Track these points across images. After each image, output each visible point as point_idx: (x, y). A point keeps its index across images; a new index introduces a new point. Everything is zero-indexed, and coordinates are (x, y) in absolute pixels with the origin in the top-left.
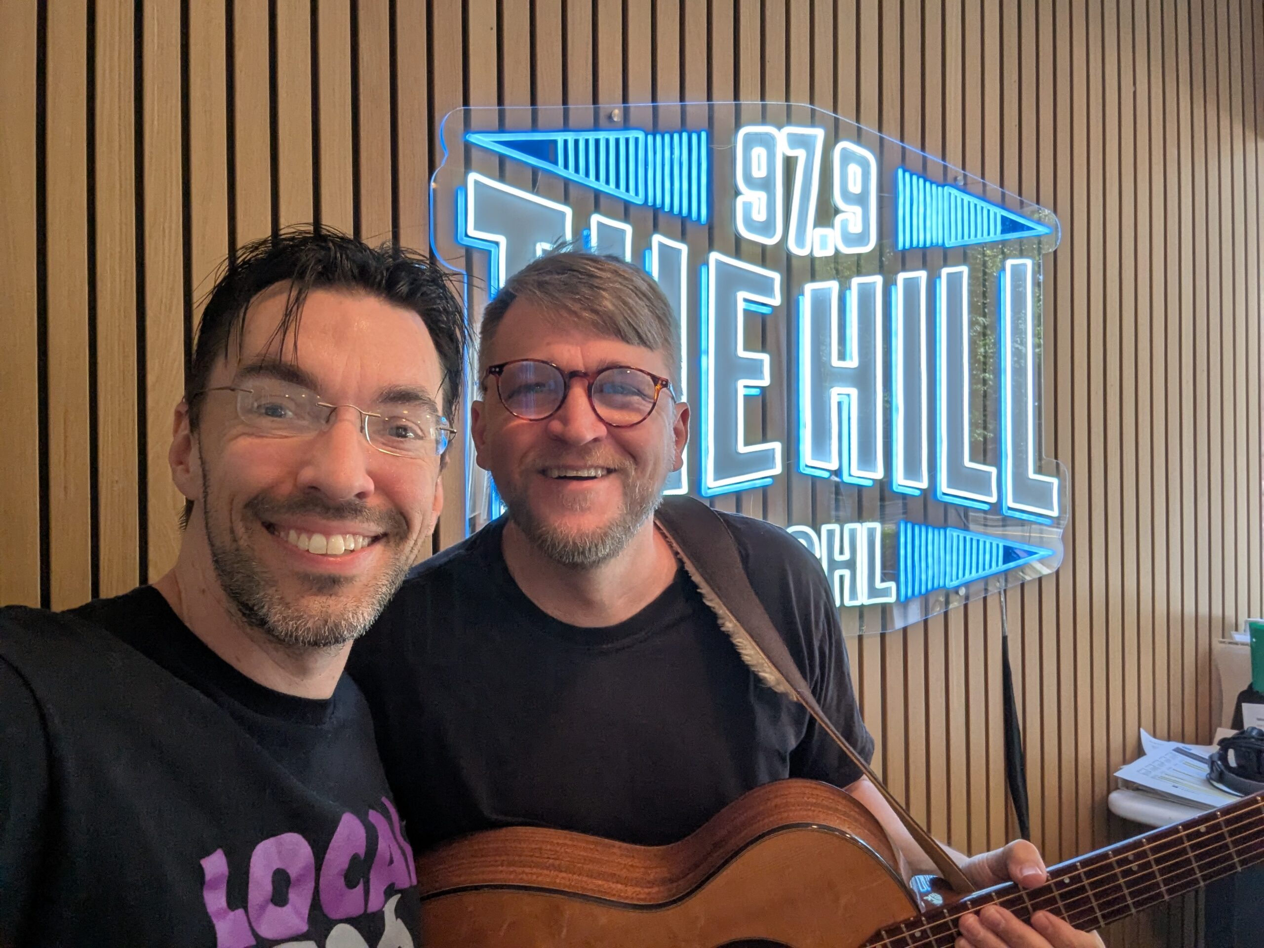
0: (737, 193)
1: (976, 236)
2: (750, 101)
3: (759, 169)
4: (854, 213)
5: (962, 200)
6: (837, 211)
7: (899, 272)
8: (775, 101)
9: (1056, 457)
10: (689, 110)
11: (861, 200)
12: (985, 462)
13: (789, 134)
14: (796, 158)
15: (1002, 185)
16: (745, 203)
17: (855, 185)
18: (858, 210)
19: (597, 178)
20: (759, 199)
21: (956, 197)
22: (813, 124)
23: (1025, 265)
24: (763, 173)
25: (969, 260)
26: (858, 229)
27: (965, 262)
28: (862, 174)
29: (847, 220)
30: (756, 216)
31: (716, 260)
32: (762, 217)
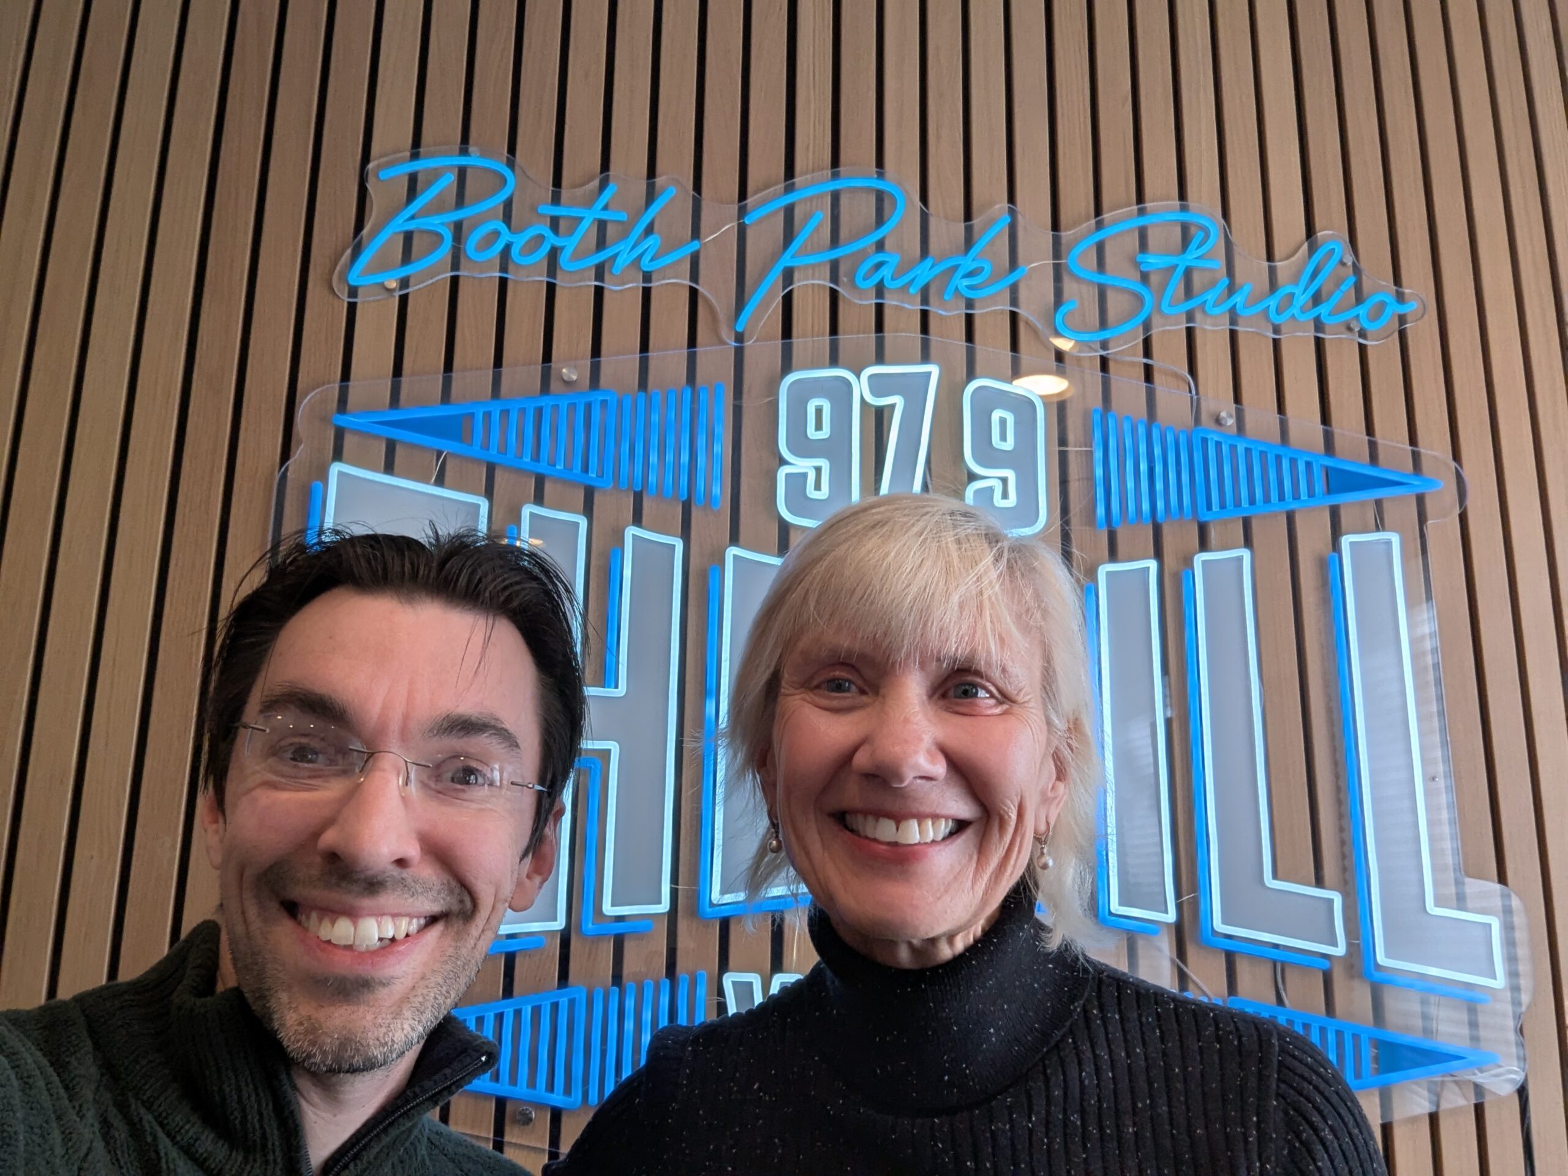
0: (783, 462)
1: (1267, 499)
2: (810, 336)
3: (819, 427)
4: (1004, 481)
5: (1233, 448)
6: (972, 477)
7: (1103, 563)
9: (1502, 879)
11: (1020, 459)
12: (1319, 882)
13: (871, 377)
14: (892, 407)
15: (1326, 419)
16: (787, 475)
17: (1003, 438)
18: (1010, 474)
19: (536, 457)
20: (818, 470)
21: (1218, 444)
22: (926, 358)
23: (1389, 543)
24: (825, 433)
25: (1256, 540)
26: (1012, 501)
27: (1248, 542)
28: (1016, 423)
29: (991, 489)
30: (811, 494)
31: (736, 558)
32: (824, 493)
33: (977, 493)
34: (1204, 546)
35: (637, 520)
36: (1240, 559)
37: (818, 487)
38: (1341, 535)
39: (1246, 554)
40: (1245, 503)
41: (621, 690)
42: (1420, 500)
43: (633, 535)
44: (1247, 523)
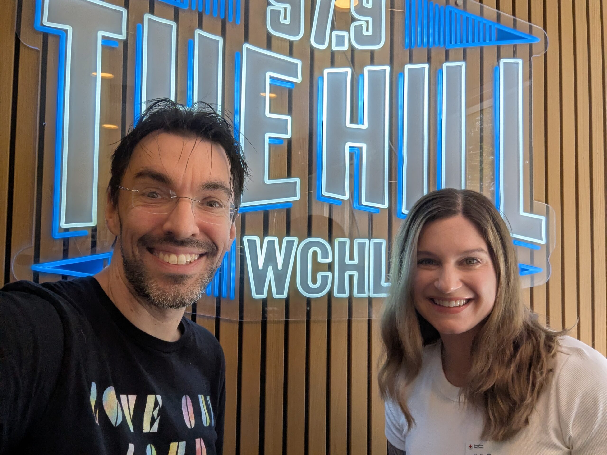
0: (269, 4)
1: (473, 41)
4: (367, 22)
5: (462, 16)
6: (353, 19)
7: (406, 64)
11: (374, 13)
15: (498, 7)
16: (272, 11)
17: (368, 2)
18: (370, 19)
20: (286, 9)
23: (518, 64)
25: (468, 58)
26: (370, 33)
27: (464, 59)
29: (361, 26)
30: (282, 21)
31: (248, 49)
32: (288, 22)
33: (355, 27)
34: (447, 59)
35: (200, 26)
36: (461, 66)
37: (285, 18)
38: (501, 59)
39: (463, 64)
40: (464, 42)
42: (531, 46)
43: (199, 34)
44: (465, 51)
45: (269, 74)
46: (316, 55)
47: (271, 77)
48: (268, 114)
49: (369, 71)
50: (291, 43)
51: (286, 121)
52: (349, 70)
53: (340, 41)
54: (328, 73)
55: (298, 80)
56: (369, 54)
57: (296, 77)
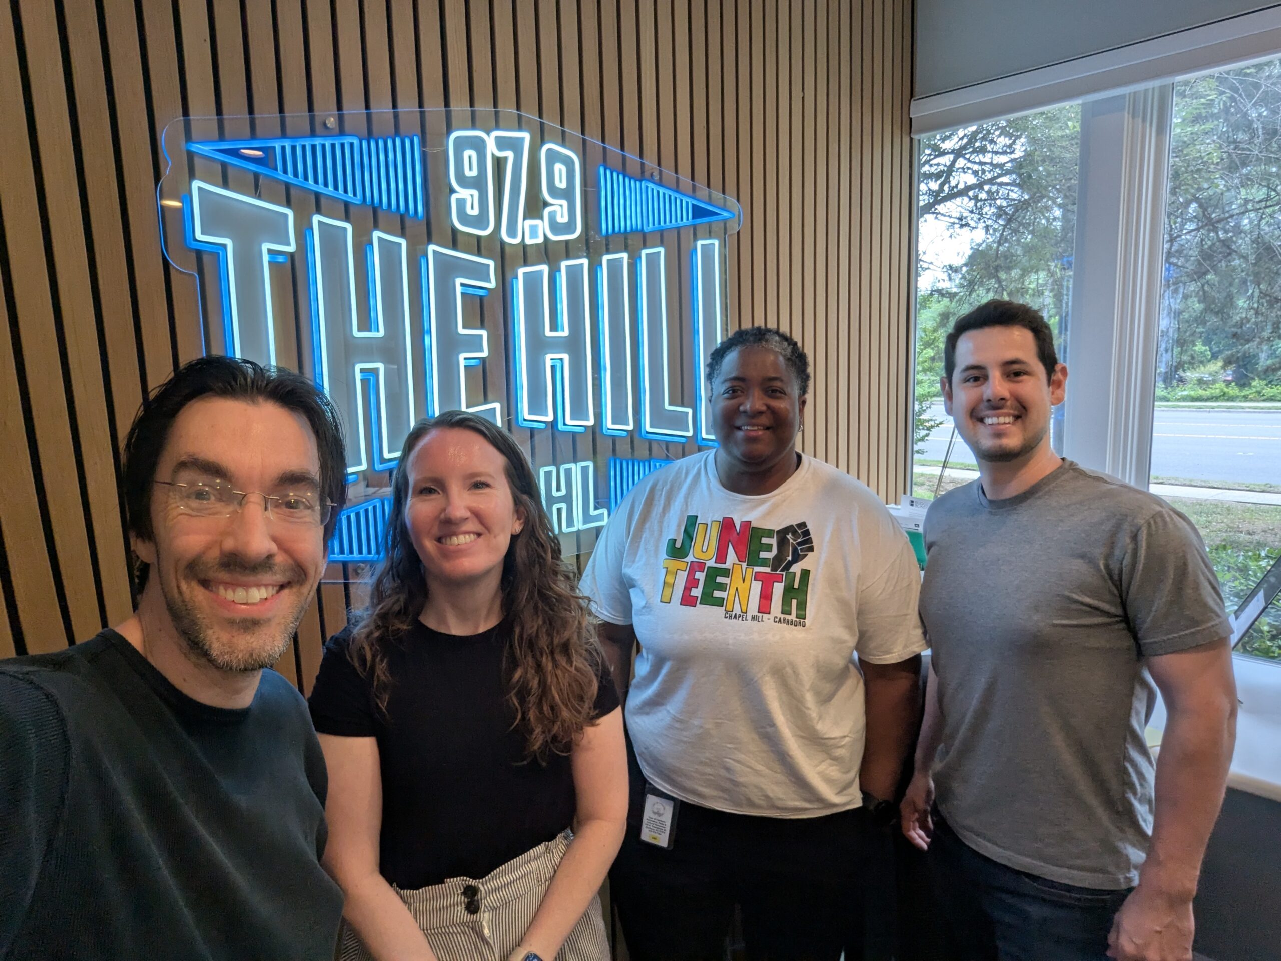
0: (452, 191)
1: (671, 221)
2: (460, 106)
3: (471, 169)
4: (561, 206)
5: (658, 192)
6: (545, 204)
7: (603, 255)
8: (484, 107)
10: (402, 117)
11: (567, 194)
12: (682, 405)
13: (498, 139)
14: (506, 158)
15: (692, 178)
16: (458, 200)
17: (561, 181)
18: (565, 203)
19: (316, 181)
20: (472, 196)
21: (652, 190)
22: (520, 128)
23: (713, 245)
24: (474, 173)
25: (665, 242)
26: (565, 219)
27: (662, 244)
28: (568, 172)
29: (555, 212)
30: (469, 211)
31: (434, 251)
32: (476, 212)
33: (550, 213)
34: (645, 246)
36: (659, 253)
37: (472, 208)
39: (661, 250)
41: (381, 333)
45: (459, 281)
46: (508, 250)
47: (462, 285)
48: (461, 330)
49: (567, 267)
50: (479, 238)
51: (481, 336)
52: (545, 268)
53: (534, 231)
54: (524, 273)
55: (492, 285)
56: (564, 245)
57: (488, 280)
